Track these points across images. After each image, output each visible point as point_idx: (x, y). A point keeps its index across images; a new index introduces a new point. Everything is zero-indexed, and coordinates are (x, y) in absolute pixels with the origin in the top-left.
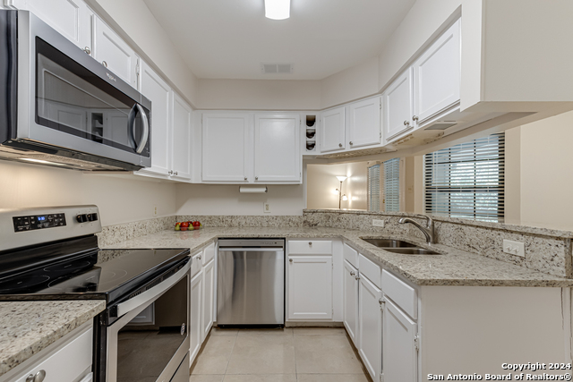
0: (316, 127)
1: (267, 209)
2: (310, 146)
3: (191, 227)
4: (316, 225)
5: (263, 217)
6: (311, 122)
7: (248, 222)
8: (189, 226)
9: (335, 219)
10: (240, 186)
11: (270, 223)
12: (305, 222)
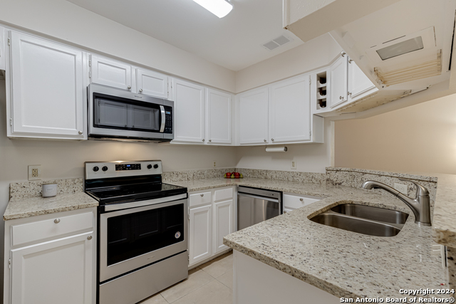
0: (328, 85)
1: (293, 166)
2: (323, 104)
3: (233, 176)
4: (340, 184)
5: (289, 172)
6: (323, 79)
7: (278, 176)
8: (231, 175)
9: (359, 180)
10: (266, 146)
11: (295, 178)
12: (328, 180)
